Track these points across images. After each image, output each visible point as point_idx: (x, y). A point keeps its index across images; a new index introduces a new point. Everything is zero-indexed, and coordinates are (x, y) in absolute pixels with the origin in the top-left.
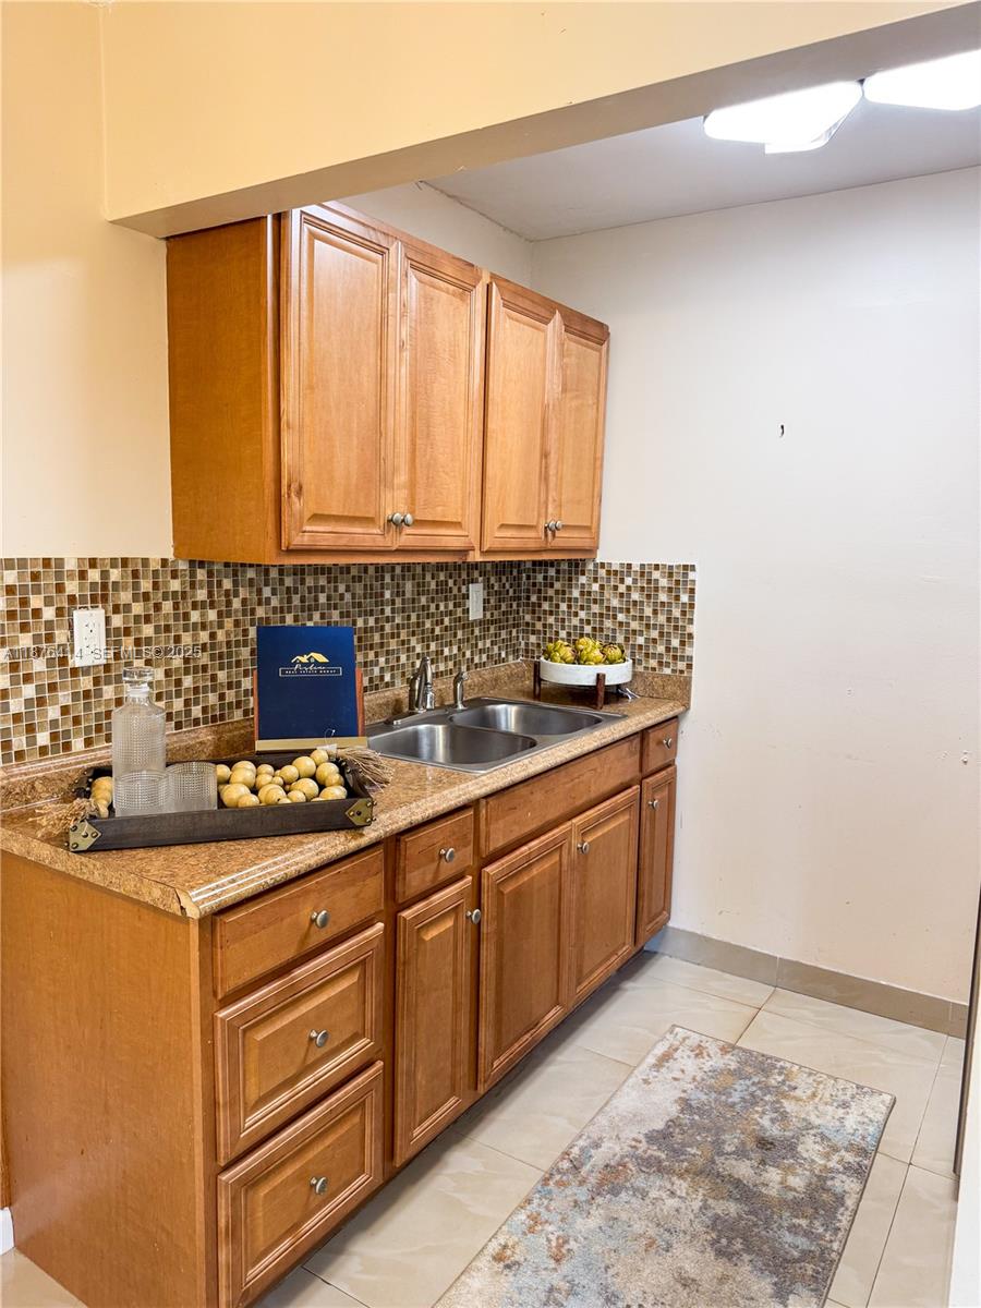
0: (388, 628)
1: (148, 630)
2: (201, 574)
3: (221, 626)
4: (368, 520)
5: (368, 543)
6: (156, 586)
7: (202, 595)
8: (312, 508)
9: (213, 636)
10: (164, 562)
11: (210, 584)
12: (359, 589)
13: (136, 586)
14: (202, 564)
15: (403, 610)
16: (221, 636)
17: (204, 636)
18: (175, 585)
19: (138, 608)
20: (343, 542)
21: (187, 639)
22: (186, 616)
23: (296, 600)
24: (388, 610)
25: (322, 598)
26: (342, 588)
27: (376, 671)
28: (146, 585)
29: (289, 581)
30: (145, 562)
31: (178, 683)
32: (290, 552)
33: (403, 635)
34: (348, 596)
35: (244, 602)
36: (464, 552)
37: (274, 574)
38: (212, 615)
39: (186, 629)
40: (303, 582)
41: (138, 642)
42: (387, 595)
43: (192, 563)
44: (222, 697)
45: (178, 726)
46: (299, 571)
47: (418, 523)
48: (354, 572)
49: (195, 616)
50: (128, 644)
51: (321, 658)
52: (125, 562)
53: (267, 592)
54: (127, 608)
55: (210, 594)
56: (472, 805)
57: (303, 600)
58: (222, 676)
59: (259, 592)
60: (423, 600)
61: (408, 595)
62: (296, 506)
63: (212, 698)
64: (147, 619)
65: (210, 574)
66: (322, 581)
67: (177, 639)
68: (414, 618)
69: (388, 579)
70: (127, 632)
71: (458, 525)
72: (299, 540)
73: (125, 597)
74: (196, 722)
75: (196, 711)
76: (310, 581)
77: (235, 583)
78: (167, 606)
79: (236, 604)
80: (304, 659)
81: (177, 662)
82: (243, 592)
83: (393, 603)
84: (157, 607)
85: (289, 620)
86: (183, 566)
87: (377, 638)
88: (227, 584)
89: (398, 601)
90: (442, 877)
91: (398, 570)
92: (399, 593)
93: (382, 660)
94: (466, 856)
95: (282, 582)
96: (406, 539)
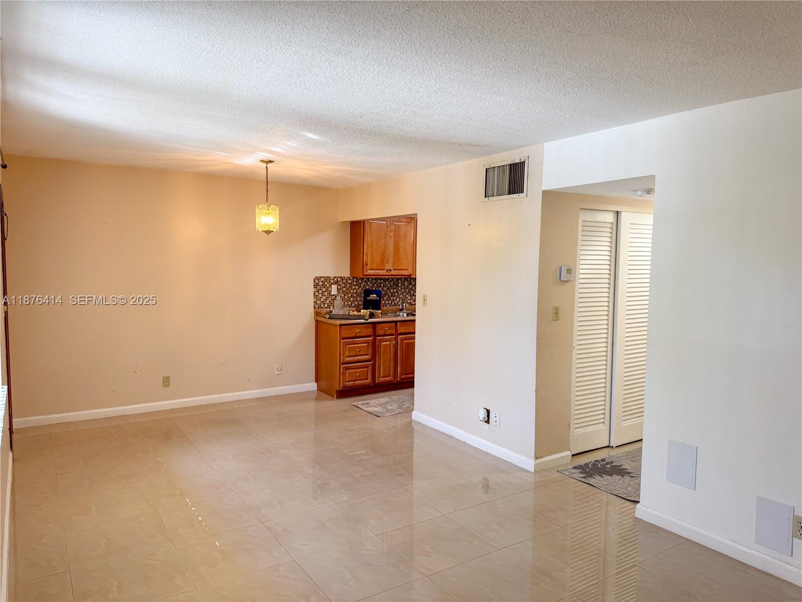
0: (400, 292)
1: (344, 289)
2: (355, 280)
3: (358, 289)
4: (383, 270)
5: (382, 274)
6: (346, 282)
7: (355, 283)
8: (369, 268)
9: (357, 291)
10: (348, 277)
11: (357, 282)
12: (392, 283)
13: (343, 281)
14: (355, 278)
15: (404, 289)
16: (358, 291)
17: (355, 291)
18: (350, 281)
19: (343, 285)
20: (376, 274)
21: (352, 291)
22: (352, 287)
23: (375, 285)
24: (400, 288)
25: (382, 285)
26: (387, 283)
27: (396, 302)
28: (344, 281)
29: (374, 281)
30: (344, 277)
31: (350, 299)
32: (365, 275)
33: (404, 294)
34: (389, 285)
35: (364, 285)
36: (411, 275)
37: (370, 280)
38: (357, 287)
39: (352, 289)
40: (377, 281)
41: (343, 291)
42: (400, 285)
43: (353, 278)
44: (358, 303)
45: (350, 307)
46: (376, 279)
47: (395, 270)
48: (390, 279)
49: (353, 287)
50: (341, 291)
51: (375, 296)
52: (341, 277)
53: (369, 283)
54: (341, 285)
55: (357, 283)
56: (396, 322)
57: (377, 285)
58: (358, 299)
59: (367, 283)
60: (411, 286)
61: (406, 285)
62: (365, 267)
63: (356, 303)
64: (344, 287)
65: (357, 280)
66: (382, 281)
67: (350, 291)
68: (407, 290)
69: (400, 281)
70: (341, 289)
71: (407, 270)
72: (367, 273)
73: (341, 283)
74: (353, 307)
75: (353, 305)
76: (379, 281)
77: (362, 281)
78: (348, 285)
79: (362, 285)
80: (372, 296)
81: (350, 295)
82: (363, 283)
83: (401, 287)
84: (346, 285)
85: (374, 289)
86: (351, 278)
87: (396, 294)
88: (360, 281)
89: (403, 287)
90: (387, 333)
91: (403, 279)
92: (403, 284)
93: (398, 299)
94: (393, 332)
95: (372, 281)
96: (393, 272)
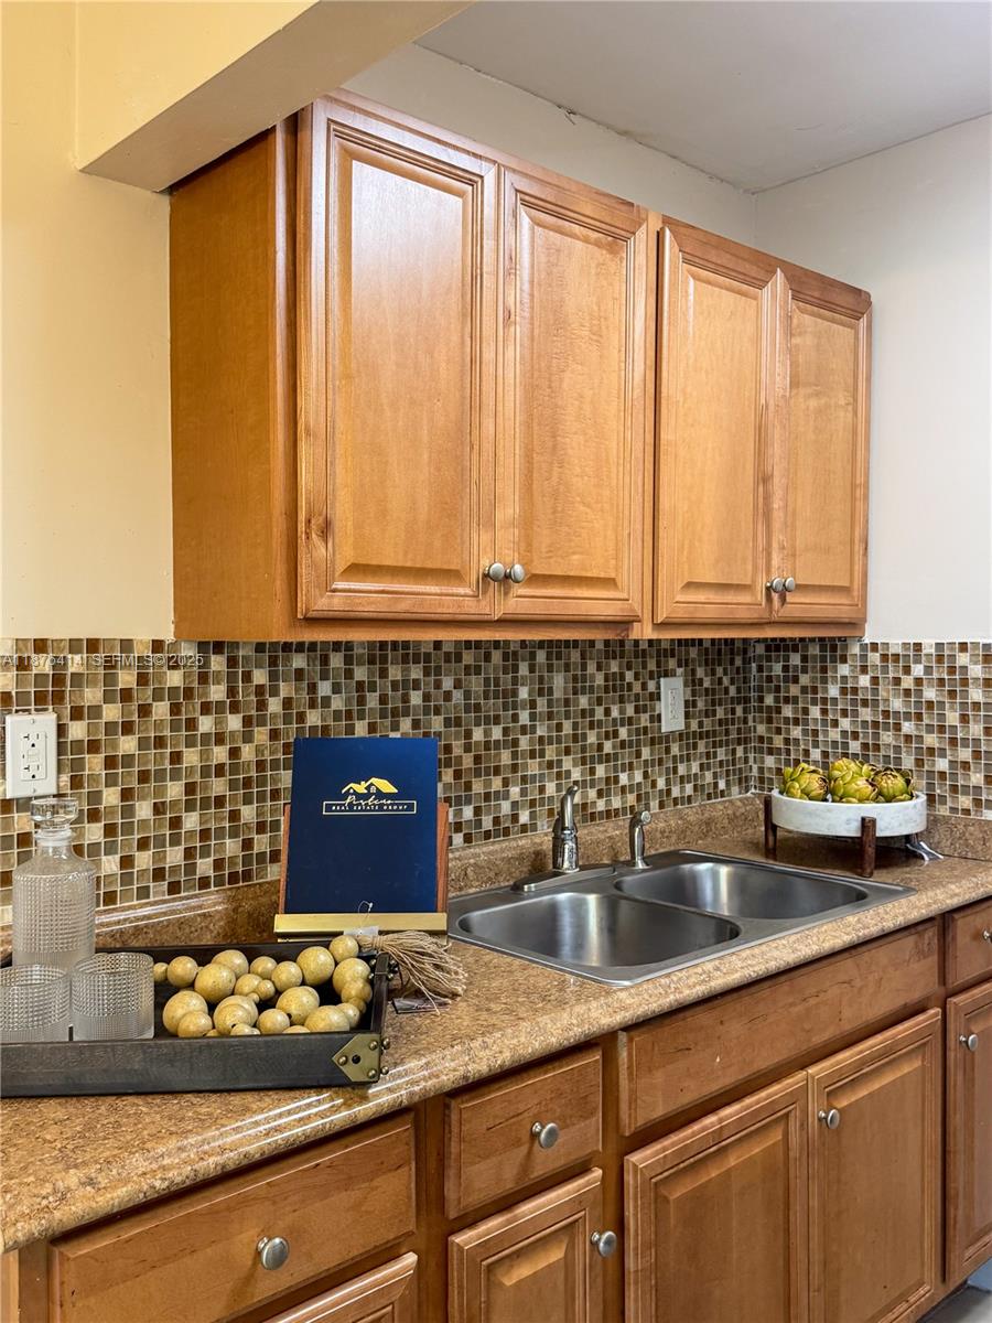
0: (524, 743)
1: (128, 745)
2: (217, 663)
3: (248, 738)
6: (142, 679)
7: (217, 692)
9: (234, 753)
10: (157, 646)
11: (231, 677)
12: (476, 684)
13: (110, 679)
14: (218, 647)
15: (550, 716)
16: (248, 753)
17: (220, 754)
18: (175, 679)
19: (112, 712)
20: (403, 607)
21: (191, 757)
22: (191, 724)
23: (372, 701)
24: (524, 717)
25: (416, 698)
26: (447, 683)
27: (506, 807)
28: (126, 679)
29: (360, 673)
30: (126, 645)
31: (176, 823)
32: (312, 621)
33: (550, 753)
34: (458, 696)
35: (287, 703)
36: (625, 623)
37: (336, 661)
38: (234, 723)
39: (190, 743)
40: (383, 674)
41: (110, 762)
42: (524, 693)
43: (202, 647)
44: (247, 844)
45: (174, 888)
46: (379, 654)
47: (534, 579)
48: (468, 658)
49: (206, 724)
50: (94, 764)
51: (386, 786)
52: (93, 645)
53: (324, 688)
54: (95, 711)
55: (232, 692)
56: (602, 1042)
57: (383, 700)
58: (248, 813)
59: (313, 688)
60: (583, 701)
61: (558, 694)
63: (232, 847)
64: (127, 728)
65: (232, 662)
66: (416, 672)
67: (176, 758)
68: (567, 728)
69: (524, 669)
70: (94, 747)
71: (610, 582)
72: (324, 604)
73: (91, 695)
74: (204, 883)
75: (204, 866)
76: (395, 673)
77: (273, 676)
78: (161, 710)
79: (274, 705)
80: (361, 788)
81: (175, 790)
82: (285, 689)
83: (533, 704)
84: (145, 711)
85: (361, 729)
86: (188, 651)
87: (505, 757)
88: (260, 677)
89: (542, 704)
91: (541, 656)
92: (544, 690)
93: (515, 791)
94: (588, 1134)
95: (349, 674)
96: (519, 602)
